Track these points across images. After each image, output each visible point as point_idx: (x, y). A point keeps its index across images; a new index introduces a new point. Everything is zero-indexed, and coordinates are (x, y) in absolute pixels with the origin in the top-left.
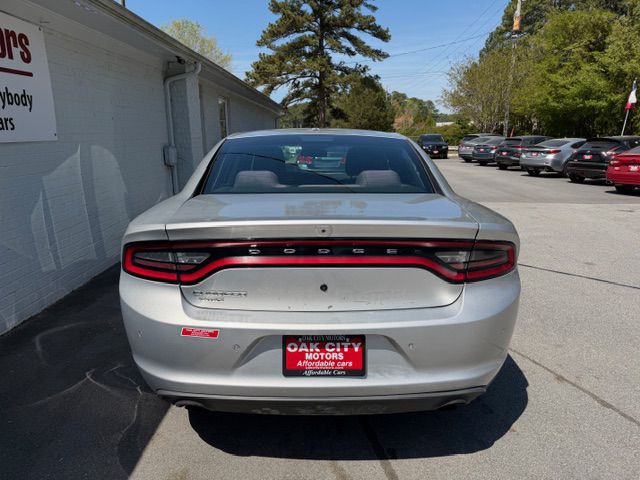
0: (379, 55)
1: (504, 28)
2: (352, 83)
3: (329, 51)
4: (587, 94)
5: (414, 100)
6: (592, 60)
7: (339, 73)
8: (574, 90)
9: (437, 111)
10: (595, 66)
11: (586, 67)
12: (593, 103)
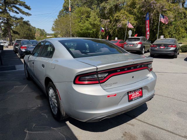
0: (27, 14)
1: (64, 10)
2: (20, 23)
3: (9, 12)
4: (87, 29)
5: (38, 29)
6: (87, 20)
7: (14, 19)
8: (85, 28)
9: (46, 32)
10: (89, 22)
11: (87, 22)
12: (89, 31)
